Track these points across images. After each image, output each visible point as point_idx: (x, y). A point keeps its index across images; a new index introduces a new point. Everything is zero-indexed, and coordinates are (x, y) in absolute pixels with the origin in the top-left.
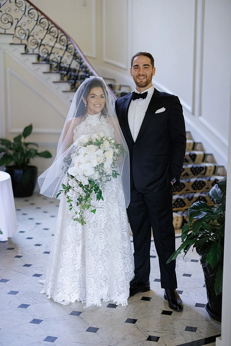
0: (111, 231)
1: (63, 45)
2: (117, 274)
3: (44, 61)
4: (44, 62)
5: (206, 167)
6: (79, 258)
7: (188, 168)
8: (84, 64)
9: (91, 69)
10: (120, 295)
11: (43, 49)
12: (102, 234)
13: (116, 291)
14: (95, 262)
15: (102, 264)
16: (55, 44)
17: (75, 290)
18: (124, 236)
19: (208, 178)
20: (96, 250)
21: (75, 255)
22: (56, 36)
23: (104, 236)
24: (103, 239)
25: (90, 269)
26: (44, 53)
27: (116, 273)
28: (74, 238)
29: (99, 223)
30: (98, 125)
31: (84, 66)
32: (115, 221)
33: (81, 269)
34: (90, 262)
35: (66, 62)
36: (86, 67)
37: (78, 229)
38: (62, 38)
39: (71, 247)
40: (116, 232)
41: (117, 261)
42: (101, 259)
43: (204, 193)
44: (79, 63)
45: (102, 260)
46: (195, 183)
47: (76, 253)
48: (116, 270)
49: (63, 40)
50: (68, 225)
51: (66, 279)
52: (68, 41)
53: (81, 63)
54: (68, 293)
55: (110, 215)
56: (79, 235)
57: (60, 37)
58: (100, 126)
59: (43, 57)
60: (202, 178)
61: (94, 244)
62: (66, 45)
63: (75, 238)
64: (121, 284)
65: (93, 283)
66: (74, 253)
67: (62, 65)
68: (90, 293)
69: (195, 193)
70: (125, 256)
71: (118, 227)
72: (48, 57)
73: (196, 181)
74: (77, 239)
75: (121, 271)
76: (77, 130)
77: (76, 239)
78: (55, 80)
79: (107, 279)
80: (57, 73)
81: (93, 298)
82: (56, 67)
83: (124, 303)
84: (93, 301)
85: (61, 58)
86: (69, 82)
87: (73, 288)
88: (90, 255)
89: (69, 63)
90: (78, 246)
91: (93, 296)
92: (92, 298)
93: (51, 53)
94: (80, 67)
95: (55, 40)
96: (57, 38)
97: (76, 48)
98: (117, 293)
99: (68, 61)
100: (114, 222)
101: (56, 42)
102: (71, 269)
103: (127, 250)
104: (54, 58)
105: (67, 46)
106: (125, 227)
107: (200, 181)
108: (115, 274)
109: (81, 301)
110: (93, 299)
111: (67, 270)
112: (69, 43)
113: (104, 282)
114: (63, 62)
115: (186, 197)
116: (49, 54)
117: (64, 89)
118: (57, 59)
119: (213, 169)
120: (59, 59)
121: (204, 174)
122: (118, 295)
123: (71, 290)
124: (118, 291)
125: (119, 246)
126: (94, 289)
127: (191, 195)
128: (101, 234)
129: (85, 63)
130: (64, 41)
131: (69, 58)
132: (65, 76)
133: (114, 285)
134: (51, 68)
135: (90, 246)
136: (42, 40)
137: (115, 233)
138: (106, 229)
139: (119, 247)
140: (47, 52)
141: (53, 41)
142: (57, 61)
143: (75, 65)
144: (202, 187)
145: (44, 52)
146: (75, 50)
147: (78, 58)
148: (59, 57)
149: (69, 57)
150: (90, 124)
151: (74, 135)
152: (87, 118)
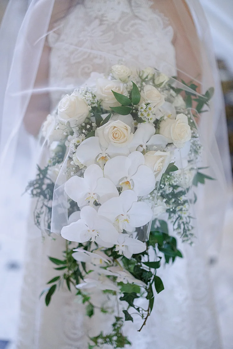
76: (59, 34)
150: (100, 13)
151: (50, 51)
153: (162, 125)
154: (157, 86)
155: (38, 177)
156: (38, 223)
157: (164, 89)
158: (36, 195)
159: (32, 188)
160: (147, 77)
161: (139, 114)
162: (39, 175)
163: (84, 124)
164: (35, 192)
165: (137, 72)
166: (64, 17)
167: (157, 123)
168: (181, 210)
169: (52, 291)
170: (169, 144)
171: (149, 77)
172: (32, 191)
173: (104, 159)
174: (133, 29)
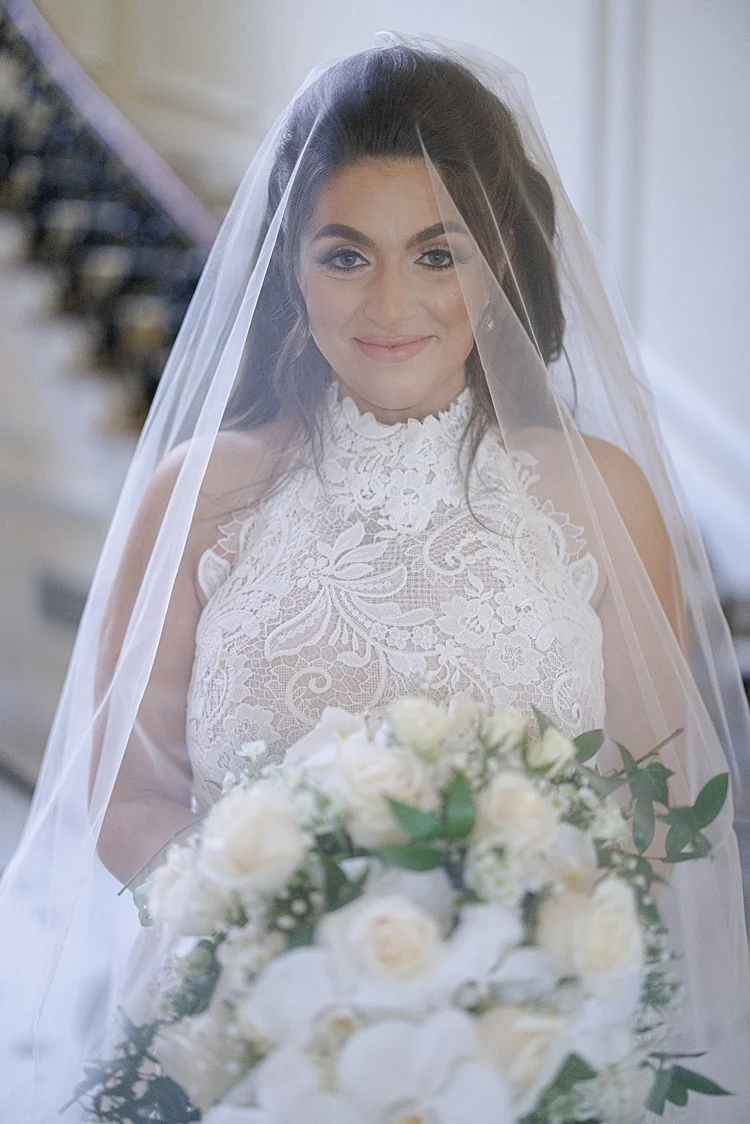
30: (443, 521)
76: (231, 562)
150: (368, 505)
151: (201, 609)
152: (345, 443)
153: (548, 914)
154: (535, 772)
155: (121, 1054)
158: (109, 1115)
159: (99, 1088)
160: (503, 742)
162: (124, 1047)
163: (284, 894)
164: (107, 1104)
165: (472, 722)
166: (255, 504)
167: (531, 905)
170: (567, 981)
171: (512, 740)
172: (97, 1102)
174: (471, 559)
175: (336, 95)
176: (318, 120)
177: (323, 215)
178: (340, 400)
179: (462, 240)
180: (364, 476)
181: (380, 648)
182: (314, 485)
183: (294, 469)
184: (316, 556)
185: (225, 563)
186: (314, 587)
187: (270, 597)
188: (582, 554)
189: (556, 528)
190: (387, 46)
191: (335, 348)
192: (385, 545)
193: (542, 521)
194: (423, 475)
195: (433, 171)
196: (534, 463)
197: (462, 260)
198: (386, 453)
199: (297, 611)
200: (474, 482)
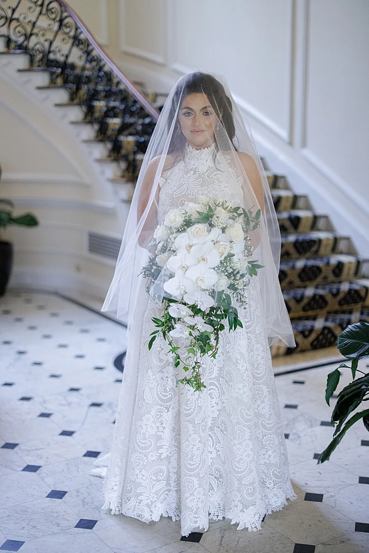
0: (230, 383)
1: (54, 19)
2: (239, 470)
3: (20, 49)
4: (19, 51)
5: (320, 241)
6: (167, 435)
7: (289, 243)
8: (94, 53)
9: (108, 63)
10: (245, 510)
11: (16, 27)
12: (214, 387)
13: (236, 503)
14: (200, 445)
15: (213, 447)
16: (38, 18)
17: (160, 496)
18: (260, 392)
19: (325, 260)
20: (202, 421)
21: (161, 429)
22: (40, 3)
23: (218, 391)
24: (215, 398)
25: (191, 459)
26: (19, 35)
27: (239, 468)
28: (158, 395)
29: (208, 367)
30: (210, 170)
31: (94, 57)
32: (239, 364)
33: (171, 455)
34: (191, 446)
35: (59, 51)
36: (98, 60)
37: (167, 377)
38: (51, 6)
39: (153, 412)
40: (241, 386)
41: (240, 443)
42: (210, 436)
43: (320, 287)
44: (84, 53)
45: (212, 439)
46: (305, 269)
47: (162, 424)
48: (238, 462)
49: (53, 10)
50: (148, 369)
51: (143, 475)
52: (62, 12)
53: (88, 53)
54: (146, 502)
55: (228, 352)
56: (168, 390)
57: (48, 4)
58: (215, 173)
59: (16, 42)
60: (315, 259)
61: (198, 410)
62: (58, 19)
63: (160, 395)
64: (248, 490)
65: (196, 486)
66: (158, 424)
67: (51, 56)
68: (190, 507)
69: (305, 287)
70: (265, 432)
71: (245, 377)
72: (25, 43)
73: (305, 267)
74: (164, 398)
75: (248, 463)
76: (166, 179)
77: (162, 397)
78: (40, 84)
79: (221, 475)
80: (43, 71)
81: (197, 516)
82: (41, 60)
83: (253, 526)
84: (196, 522)
85: (51, 43)
86: (66, 88)
87: (156, 493)
88: (191, 432)
89: (65, 51)
90: (166, 411)
91: (196, 513)
92: (194, 515)
93: (31, 35)
94: (87, 61)
95: (38, 9)
96: (42, 5)
97: (78, 24)
98: (240, 506)
99: (62, 49)
100: (237, 366)
101: (40, 13)
102: (152, 456)
103: (269, 419)
104: (38, 43)
105: (61, 21)
106: (262, 375)
107: (313, 267)
108: (237, 469)
109: (170, 518)
110: (196, 518)
111: (145, 458)
112: (65, 14)
113: (214, 480)
114: (53, 51)
115: (291, 296)
116: (28, 37)
117: (58, 101)
118: (43, 46)
119: (331, 243)
120: (47, 45)
121: (317, 251)
122: (242, 511)
123: (153, 498)
124: (243, 503)
125: (246, 414)
126: (199, 499)
127: (299, 292)
128: (212, 387)
129: (97, 52)
130: (55, 12)
131: (66, 43)
132: (57, 76)
133: (233, 490)
134: (32, 61)
135: (189, 415)
136: (14, 11)
137: (239, 389)
138: (221, 378)
139: (246, 417)
140: (24, 32)
141: (34, 11)
142: (43, 49)
143: (76, 57)
144: (316, 276)
145: (19, 32)
146: (77, 29)
147: (82, 44)
148: (46, 40)
149: (65, 41)
150: (194, 167)
151: (160, 190)
152: (189, 155)
153: (227, 230)
156: (148, 291)
157: (230, 211)
160: (219, 204)
161: (212, 222)
163: (180, 227)
167: (223, 229)
168: (238, 284)
169: (153, 339)
173: (191, 246)
174: (215, 177)
175: (186, 82)
176: (183, 88)
177: (184, 105)
178: (188, 146)
179: (211, 109)
180: (193, 161)
181: (197, 194)
182: (183, 163)
183: (179, 161)
184: (183, 177)
185: (165, 180)
186: (183, 183)
187: (175, 186)
188: (239, 176)
189: (234, 171)
190: (196, 72)
191: (187, 133)
192: (197, 175)
193: (231, 170)
194: (205, 161)
195: (205, 96)
196: (229, 158)
197: (211, 114)
198: (197, 156)
199: (180, 187)
200: (216, 161)
